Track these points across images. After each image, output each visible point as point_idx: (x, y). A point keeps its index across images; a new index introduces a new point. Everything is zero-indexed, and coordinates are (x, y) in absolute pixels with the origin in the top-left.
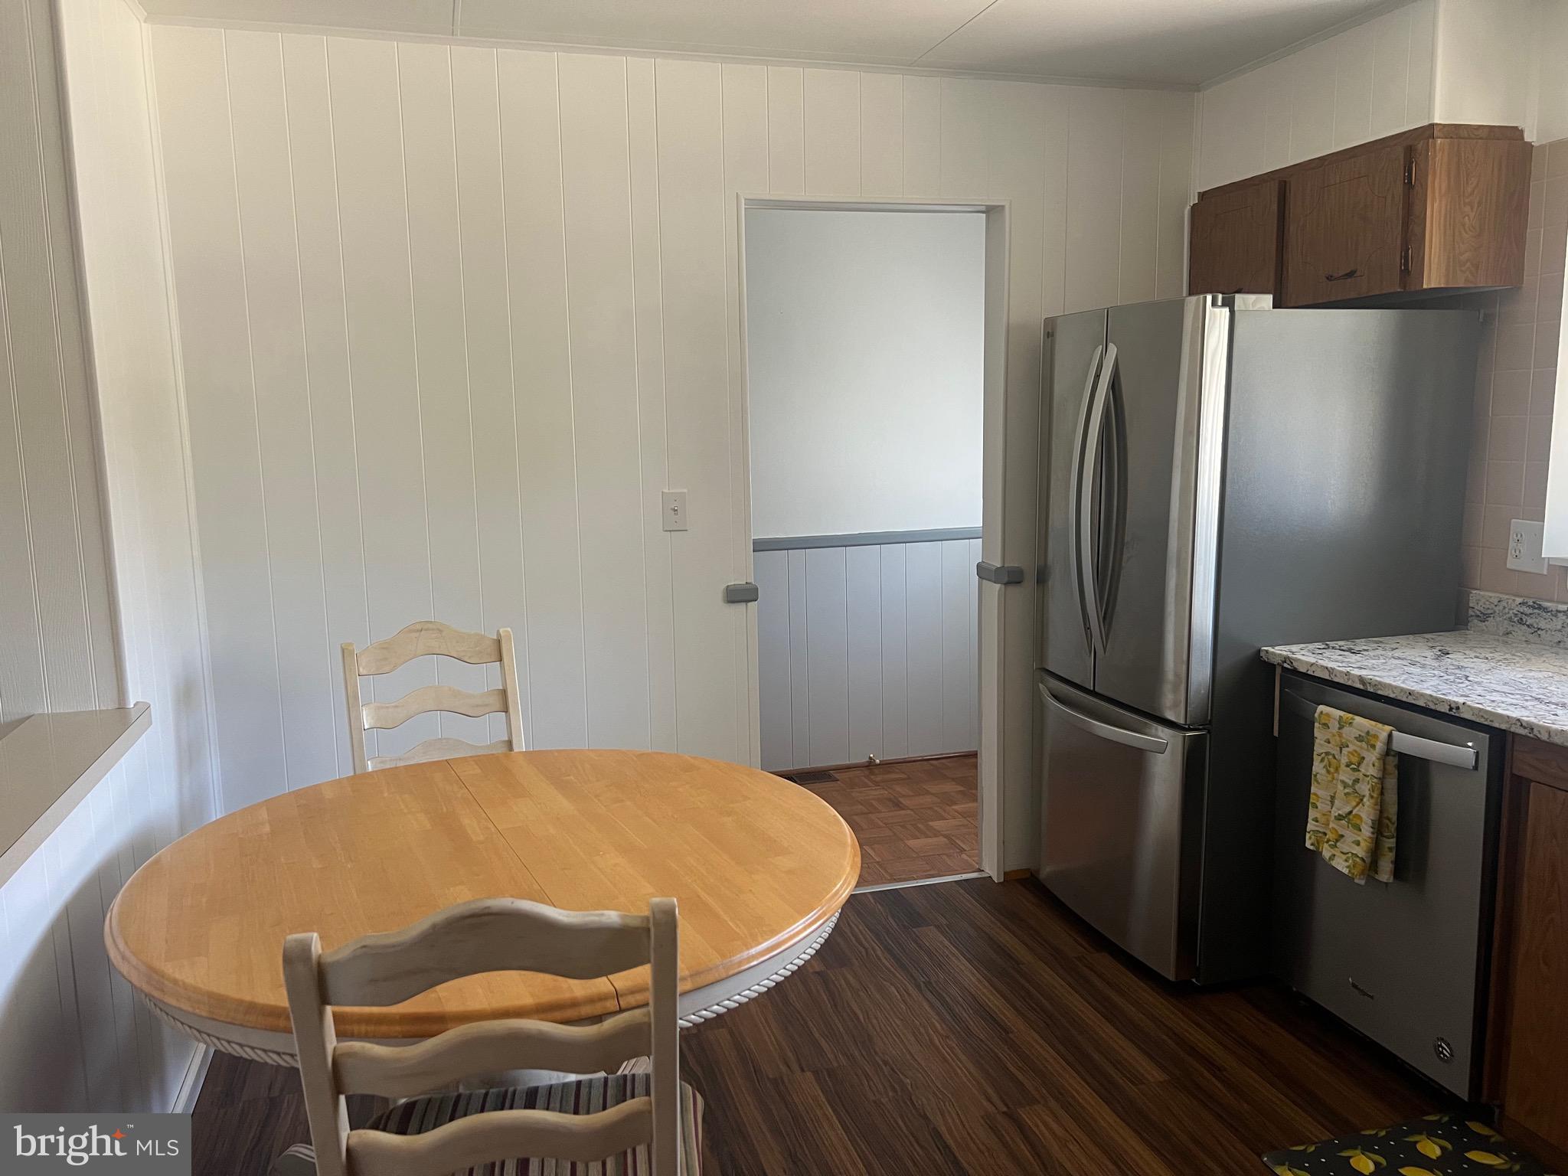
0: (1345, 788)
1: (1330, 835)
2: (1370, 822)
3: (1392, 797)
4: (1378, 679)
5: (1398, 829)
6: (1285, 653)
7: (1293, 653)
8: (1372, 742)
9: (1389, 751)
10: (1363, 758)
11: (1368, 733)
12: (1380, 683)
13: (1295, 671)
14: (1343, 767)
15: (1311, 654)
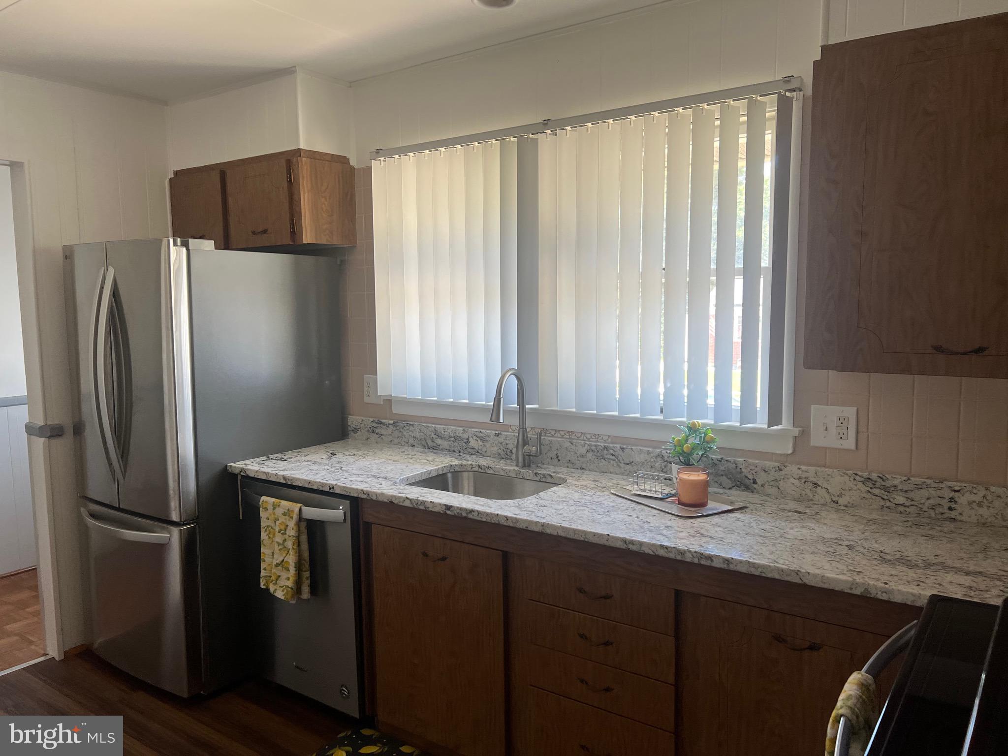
0: (279, 546)
1: (273, 578)
2: (294, 565)
3: (305, 546)
4: (292, 476)
5: (310, 565)
6: (241, 466)
7: (246, 465)
8: (291, 515)
9: (300, 519)
10: (287, 526)
11: (288, 510)
12: (294, 478)
13: (247, 477)
14: (277, 533)
15: (257, 465)
